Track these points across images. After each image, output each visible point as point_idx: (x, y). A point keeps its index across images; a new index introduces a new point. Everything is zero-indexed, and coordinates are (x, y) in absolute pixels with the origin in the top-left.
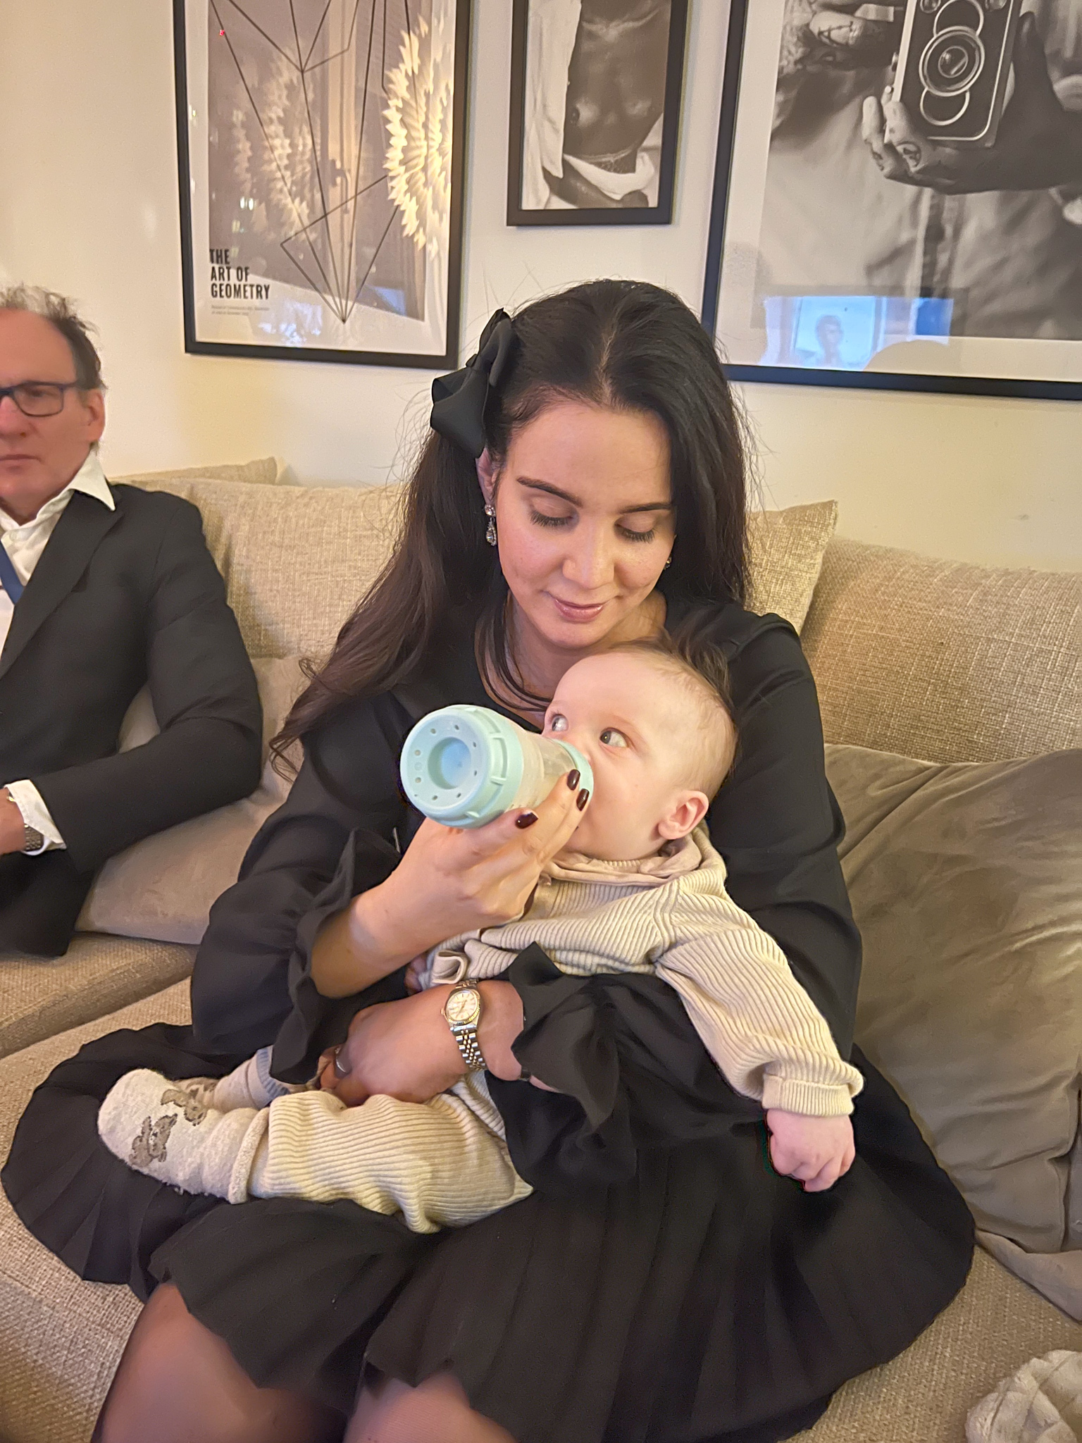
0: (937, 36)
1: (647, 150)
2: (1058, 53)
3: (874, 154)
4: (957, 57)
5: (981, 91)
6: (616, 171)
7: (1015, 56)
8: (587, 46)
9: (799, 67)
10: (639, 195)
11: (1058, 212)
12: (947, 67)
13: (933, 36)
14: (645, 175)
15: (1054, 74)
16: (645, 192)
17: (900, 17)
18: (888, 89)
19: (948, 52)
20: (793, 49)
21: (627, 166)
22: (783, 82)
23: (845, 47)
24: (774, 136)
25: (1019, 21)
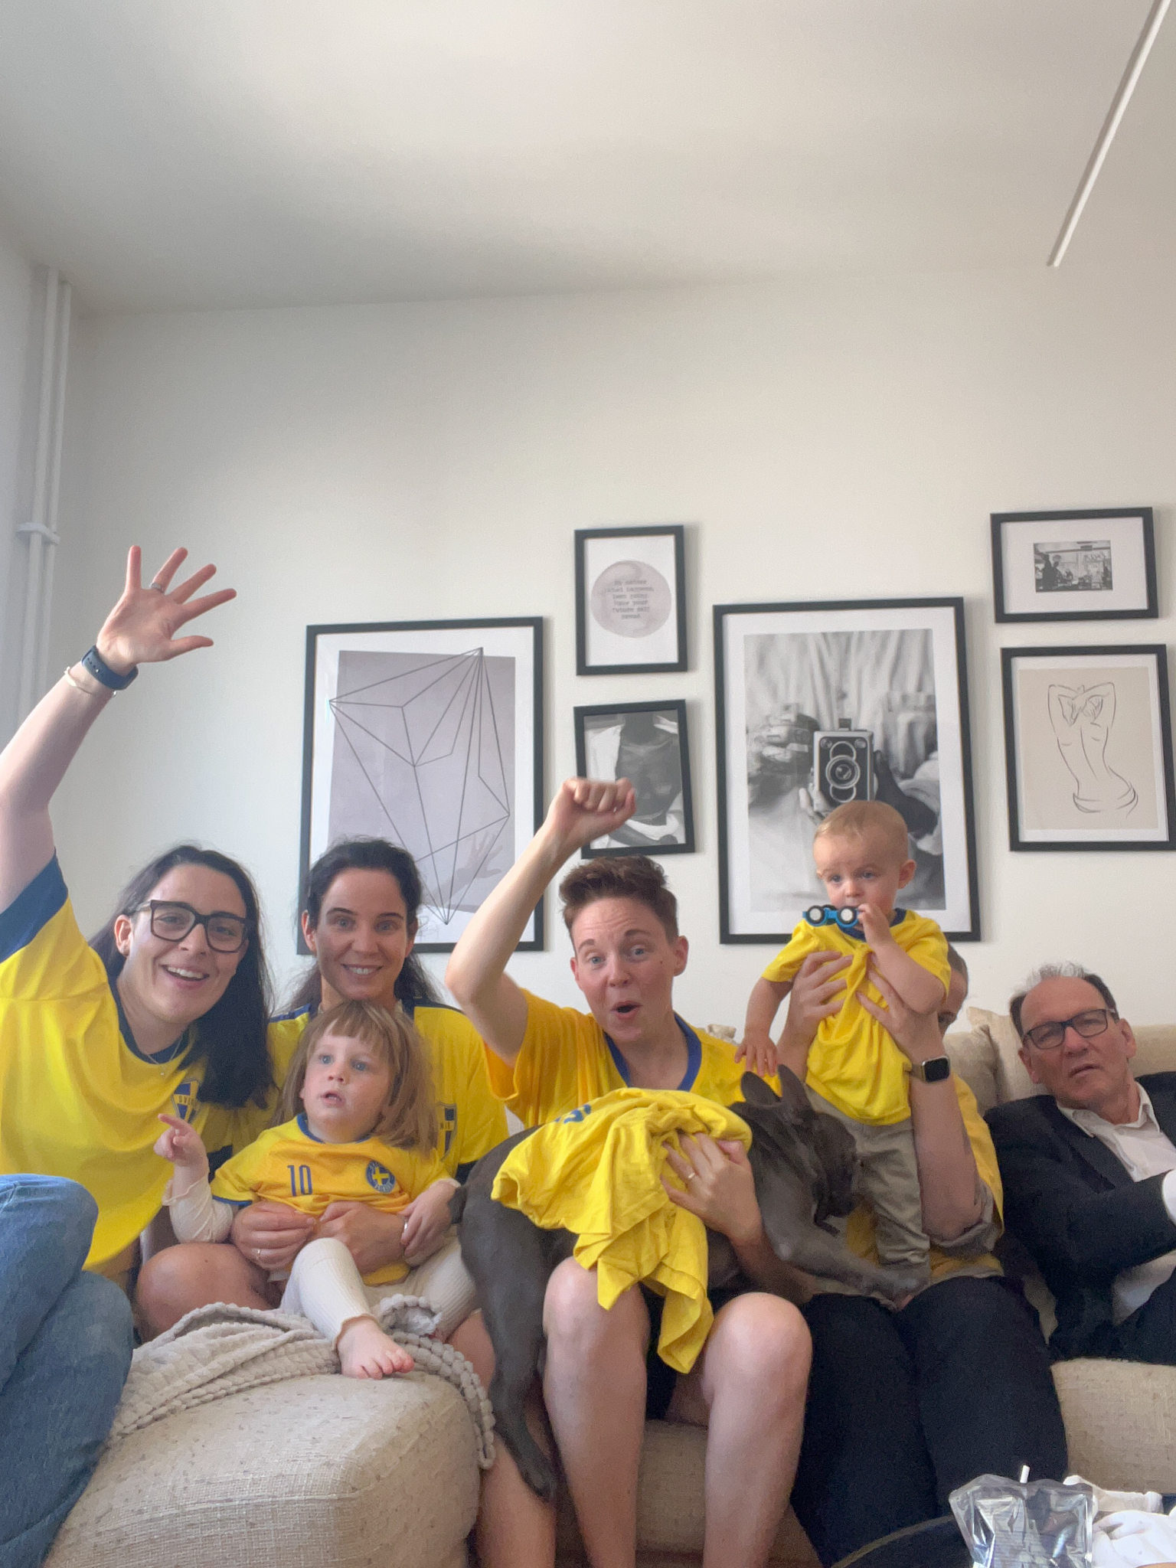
0: (833, 760)
1: (673, 812)
2: (896, 770)
3: (810, 817)
4: (845, 770)
5: (861, 785)
6: (653, 824)
7: (875, 769)
8: (626, 758)
9: (760, 772)
10: (670, 837)
11: (914, 846)
12: (841, 774)
13: (829, 760)
14: (673, 827)
15: (897, 779)
16: (674, 835)
17: (811, 750)
18: (811, 784)
19: (842, 767)
20: (755, 764)
21: (661, 821)
22: (751, 780)
23: (784, 764)
24: (751, 806)
25: (874, 754)
